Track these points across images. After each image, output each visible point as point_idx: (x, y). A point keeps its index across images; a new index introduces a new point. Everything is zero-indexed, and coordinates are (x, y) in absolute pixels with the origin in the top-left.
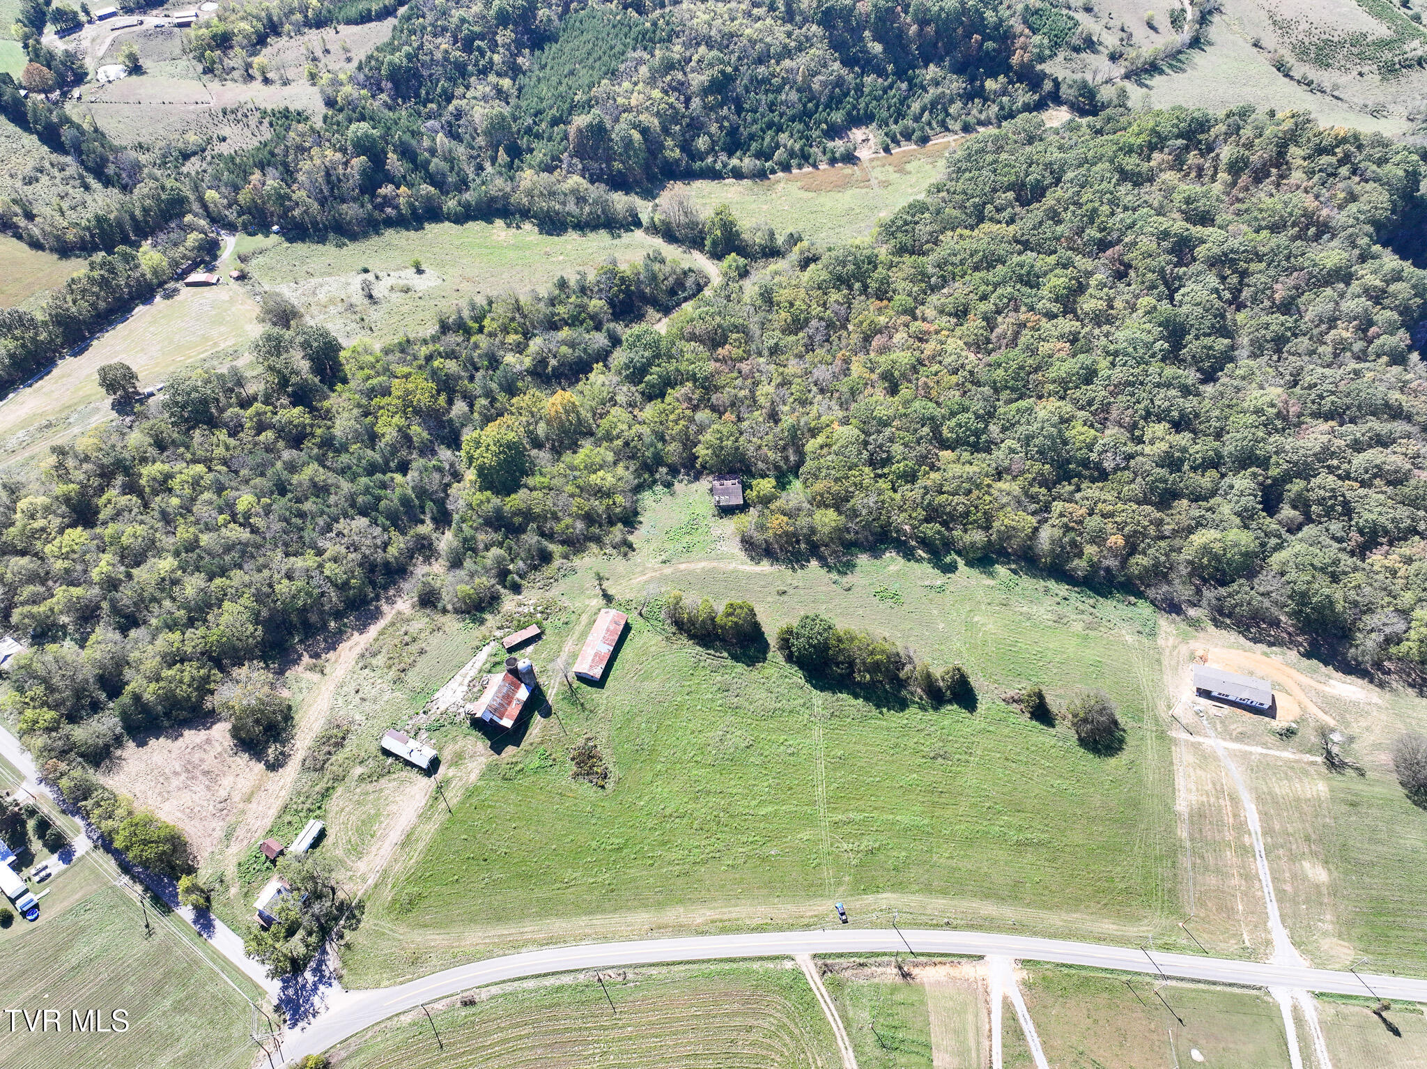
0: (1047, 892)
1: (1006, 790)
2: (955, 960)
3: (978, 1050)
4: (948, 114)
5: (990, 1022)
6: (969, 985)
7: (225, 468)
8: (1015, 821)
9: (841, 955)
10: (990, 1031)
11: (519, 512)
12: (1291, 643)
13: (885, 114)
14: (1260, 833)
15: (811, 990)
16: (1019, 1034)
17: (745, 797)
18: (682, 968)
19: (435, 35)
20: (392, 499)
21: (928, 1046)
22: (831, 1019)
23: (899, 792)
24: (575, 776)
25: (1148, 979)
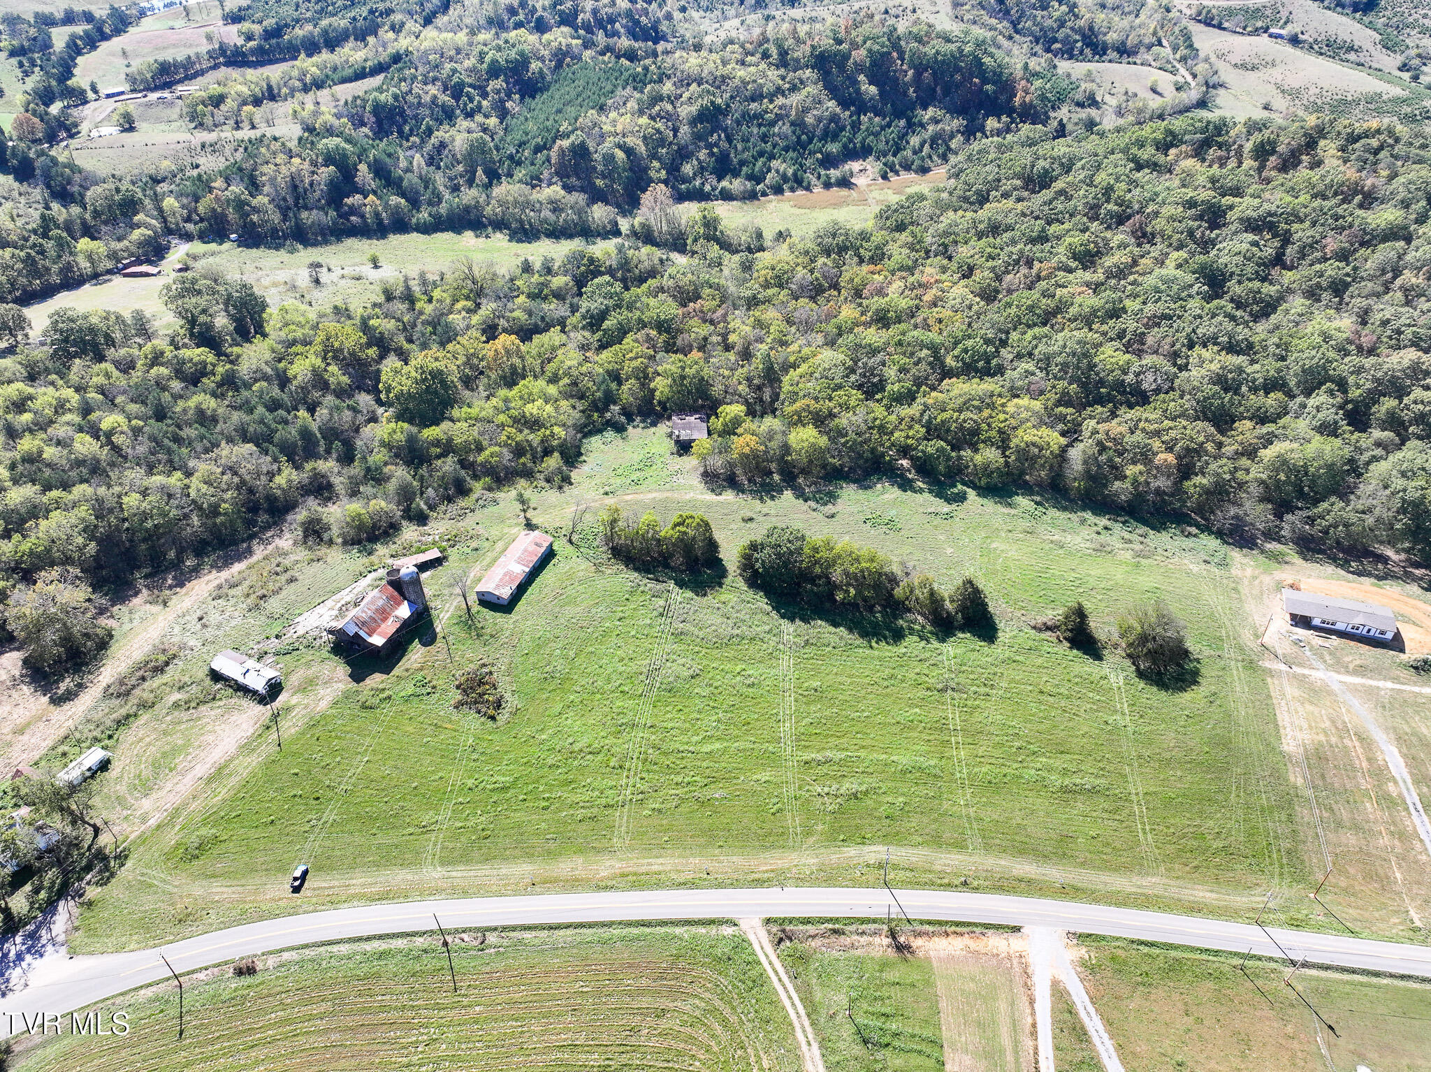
0: (1109, 850)
1: (1042, 727)
2: (978, 930)
3: (1016, 1052)
4: (949, 149)
5: (1033, 1013)
6: (1000, 962)
7: (101, 397)
8: (1058, 763)
9: (807, 921)
10: (1034, 1025)
11: (437, 443)
12: (1407, 577)
13: (882, 146)
14: (1409, 781)
15: (759, 963)
16: (1081, 1034)
17: (685, 732)
18: (569, 932)
19: (426, 84)
20: (291, 433)
21: (936, 1043)
22: (787, 1003)
23: (896, 729)
24: (459, 705)
25: (1273, 965)
